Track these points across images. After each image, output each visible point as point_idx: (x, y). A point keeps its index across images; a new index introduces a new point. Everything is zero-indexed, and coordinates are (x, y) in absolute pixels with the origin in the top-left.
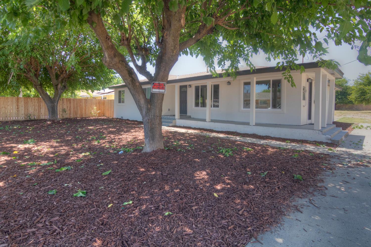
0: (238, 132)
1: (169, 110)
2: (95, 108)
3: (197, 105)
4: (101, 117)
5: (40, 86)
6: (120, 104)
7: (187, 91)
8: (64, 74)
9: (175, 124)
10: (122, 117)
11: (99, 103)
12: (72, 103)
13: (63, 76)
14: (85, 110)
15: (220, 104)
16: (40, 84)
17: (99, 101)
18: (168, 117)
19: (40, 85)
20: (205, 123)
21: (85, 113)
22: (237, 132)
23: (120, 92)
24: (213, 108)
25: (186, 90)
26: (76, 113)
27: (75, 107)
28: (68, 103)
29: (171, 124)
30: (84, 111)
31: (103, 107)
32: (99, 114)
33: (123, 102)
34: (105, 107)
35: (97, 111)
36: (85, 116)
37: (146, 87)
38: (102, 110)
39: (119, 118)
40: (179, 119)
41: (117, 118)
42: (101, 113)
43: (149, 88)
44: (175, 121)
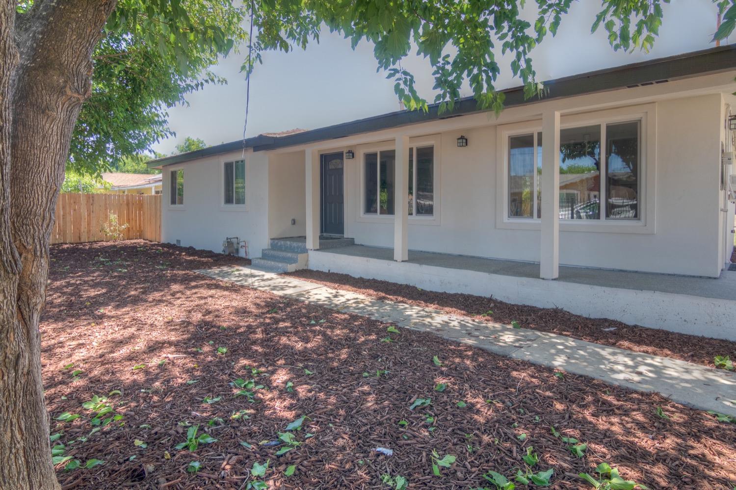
0: (499, 299)
1: (294, 222)
2: (113, 217)
3: (370, 207)
6: (173, 206)
7: (342, 169)
9: (306, 265)
10: (178, 241)
11: (128, 204)
14: (89, 224)
15: (436, 203)
18: (288, 243)
20: (392, 263)
21: (89, 231)
22: (494, 298)
23: (174, 175)
24: (415, 218)
25: (340, 166)
26: (62, 232)
29: (294, 265)
30: (84, 224)
31: (140, 214)
32: (128, 233)
33: (181, 202)
34: (144, 215)
35: (120, 225)
36: (89, 238)
37: (232, 158)
38: (136, 221)
39: (172, 243)
40: (317, 250)
41: (169, 243)
42: (132, 228)
43: (240, 163)
44: (304, 255)
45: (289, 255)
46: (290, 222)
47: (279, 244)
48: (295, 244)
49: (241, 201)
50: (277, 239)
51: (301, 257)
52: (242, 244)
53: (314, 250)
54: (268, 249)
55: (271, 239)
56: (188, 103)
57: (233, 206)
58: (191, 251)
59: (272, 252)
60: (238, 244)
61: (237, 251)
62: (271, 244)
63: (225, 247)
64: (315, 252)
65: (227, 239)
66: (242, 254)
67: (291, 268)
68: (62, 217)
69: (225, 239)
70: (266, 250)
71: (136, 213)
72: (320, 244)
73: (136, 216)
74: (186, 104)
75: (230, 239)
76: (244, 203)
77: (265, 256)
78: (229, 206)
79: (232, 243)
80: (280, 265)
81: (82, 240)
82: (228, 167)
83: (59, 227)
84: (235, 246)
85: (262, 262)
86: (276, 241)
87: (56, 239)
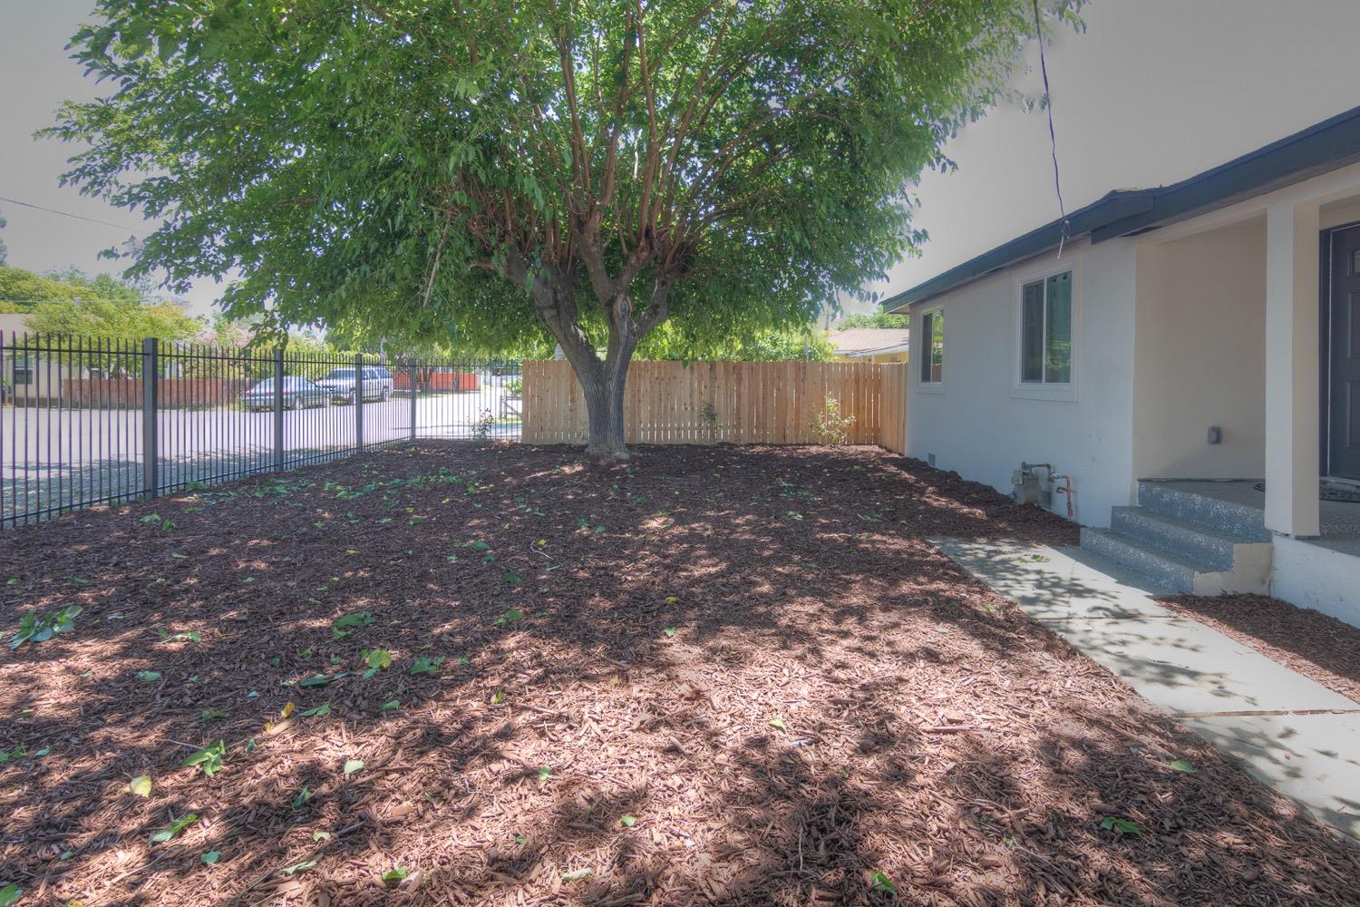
1: (1217, 436)
2: (831, 403)
4: (865, 448)
5: (554, 312)
6: (926, 384)
8: (642, 250)
9: (1266, 582)
10: (932, 457)
11: (857, 381)
12: (745, 383)
13: (638, 259)
14: (797, 414)
16: (552, 302)
17: (857, 373)
19: (551, 307)
21: (797, 427)
23: (927, 323)
26: (762, 425)
27: (757, 399)
28: (733, 378)
29: (1217, 577)
30: (791, 414)
31: (876, 398)
32: (857, 435)
33: (938, 379)
34: (882, 400)
35: (843, 418)
36: (797, 437)
37: (1041, 271)
38: (869, 411)
39: (922, 460)
40: (1310, 539)
41: (916, 459)
42: (863, 425)
43: (1060, 280)
44: (1258, 548)
45: (1200, 539)
46: (1203, 436)
47: (1166, 498)
48: (1221, 507)
49: (1059, 375)
50: (1160, 482)
51: (1242, 552)
52: (1062, 483)
53: (1298, 538)
54: (1131, 509)
55: (1140, 480)
56: (951, 163)
57: (1042, 388)
58: (951, 484)
59: (1142, 521)
60: (1051, 480)
61: (1048, 497)
62: (1141, 495)
63: (1018, 485)
64: (1300, 544)
65: (1024, 466)
66: (1059, 507)
67: (1207, 583)
68: (761, 400)
69: (1018, 467)
70: (1123, 509)
71: (869, 397)
72: (1324, 518)
73: (869, 402)
74: (949, 167)
75: (1031, 467)
76: (1067, 380)
77: (1120, 527)
78: (1032, 386)
79: (1036, 479)
80: (1167, 567)
81: (788, 442)
82: (1032, 292)
83: (757, 417)
84: (1044, 486)
85: (1111, 544)
86: (1157, 489)
87: (753, 436)
